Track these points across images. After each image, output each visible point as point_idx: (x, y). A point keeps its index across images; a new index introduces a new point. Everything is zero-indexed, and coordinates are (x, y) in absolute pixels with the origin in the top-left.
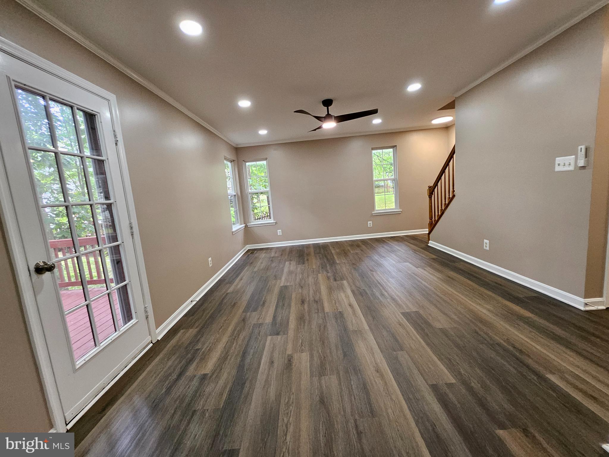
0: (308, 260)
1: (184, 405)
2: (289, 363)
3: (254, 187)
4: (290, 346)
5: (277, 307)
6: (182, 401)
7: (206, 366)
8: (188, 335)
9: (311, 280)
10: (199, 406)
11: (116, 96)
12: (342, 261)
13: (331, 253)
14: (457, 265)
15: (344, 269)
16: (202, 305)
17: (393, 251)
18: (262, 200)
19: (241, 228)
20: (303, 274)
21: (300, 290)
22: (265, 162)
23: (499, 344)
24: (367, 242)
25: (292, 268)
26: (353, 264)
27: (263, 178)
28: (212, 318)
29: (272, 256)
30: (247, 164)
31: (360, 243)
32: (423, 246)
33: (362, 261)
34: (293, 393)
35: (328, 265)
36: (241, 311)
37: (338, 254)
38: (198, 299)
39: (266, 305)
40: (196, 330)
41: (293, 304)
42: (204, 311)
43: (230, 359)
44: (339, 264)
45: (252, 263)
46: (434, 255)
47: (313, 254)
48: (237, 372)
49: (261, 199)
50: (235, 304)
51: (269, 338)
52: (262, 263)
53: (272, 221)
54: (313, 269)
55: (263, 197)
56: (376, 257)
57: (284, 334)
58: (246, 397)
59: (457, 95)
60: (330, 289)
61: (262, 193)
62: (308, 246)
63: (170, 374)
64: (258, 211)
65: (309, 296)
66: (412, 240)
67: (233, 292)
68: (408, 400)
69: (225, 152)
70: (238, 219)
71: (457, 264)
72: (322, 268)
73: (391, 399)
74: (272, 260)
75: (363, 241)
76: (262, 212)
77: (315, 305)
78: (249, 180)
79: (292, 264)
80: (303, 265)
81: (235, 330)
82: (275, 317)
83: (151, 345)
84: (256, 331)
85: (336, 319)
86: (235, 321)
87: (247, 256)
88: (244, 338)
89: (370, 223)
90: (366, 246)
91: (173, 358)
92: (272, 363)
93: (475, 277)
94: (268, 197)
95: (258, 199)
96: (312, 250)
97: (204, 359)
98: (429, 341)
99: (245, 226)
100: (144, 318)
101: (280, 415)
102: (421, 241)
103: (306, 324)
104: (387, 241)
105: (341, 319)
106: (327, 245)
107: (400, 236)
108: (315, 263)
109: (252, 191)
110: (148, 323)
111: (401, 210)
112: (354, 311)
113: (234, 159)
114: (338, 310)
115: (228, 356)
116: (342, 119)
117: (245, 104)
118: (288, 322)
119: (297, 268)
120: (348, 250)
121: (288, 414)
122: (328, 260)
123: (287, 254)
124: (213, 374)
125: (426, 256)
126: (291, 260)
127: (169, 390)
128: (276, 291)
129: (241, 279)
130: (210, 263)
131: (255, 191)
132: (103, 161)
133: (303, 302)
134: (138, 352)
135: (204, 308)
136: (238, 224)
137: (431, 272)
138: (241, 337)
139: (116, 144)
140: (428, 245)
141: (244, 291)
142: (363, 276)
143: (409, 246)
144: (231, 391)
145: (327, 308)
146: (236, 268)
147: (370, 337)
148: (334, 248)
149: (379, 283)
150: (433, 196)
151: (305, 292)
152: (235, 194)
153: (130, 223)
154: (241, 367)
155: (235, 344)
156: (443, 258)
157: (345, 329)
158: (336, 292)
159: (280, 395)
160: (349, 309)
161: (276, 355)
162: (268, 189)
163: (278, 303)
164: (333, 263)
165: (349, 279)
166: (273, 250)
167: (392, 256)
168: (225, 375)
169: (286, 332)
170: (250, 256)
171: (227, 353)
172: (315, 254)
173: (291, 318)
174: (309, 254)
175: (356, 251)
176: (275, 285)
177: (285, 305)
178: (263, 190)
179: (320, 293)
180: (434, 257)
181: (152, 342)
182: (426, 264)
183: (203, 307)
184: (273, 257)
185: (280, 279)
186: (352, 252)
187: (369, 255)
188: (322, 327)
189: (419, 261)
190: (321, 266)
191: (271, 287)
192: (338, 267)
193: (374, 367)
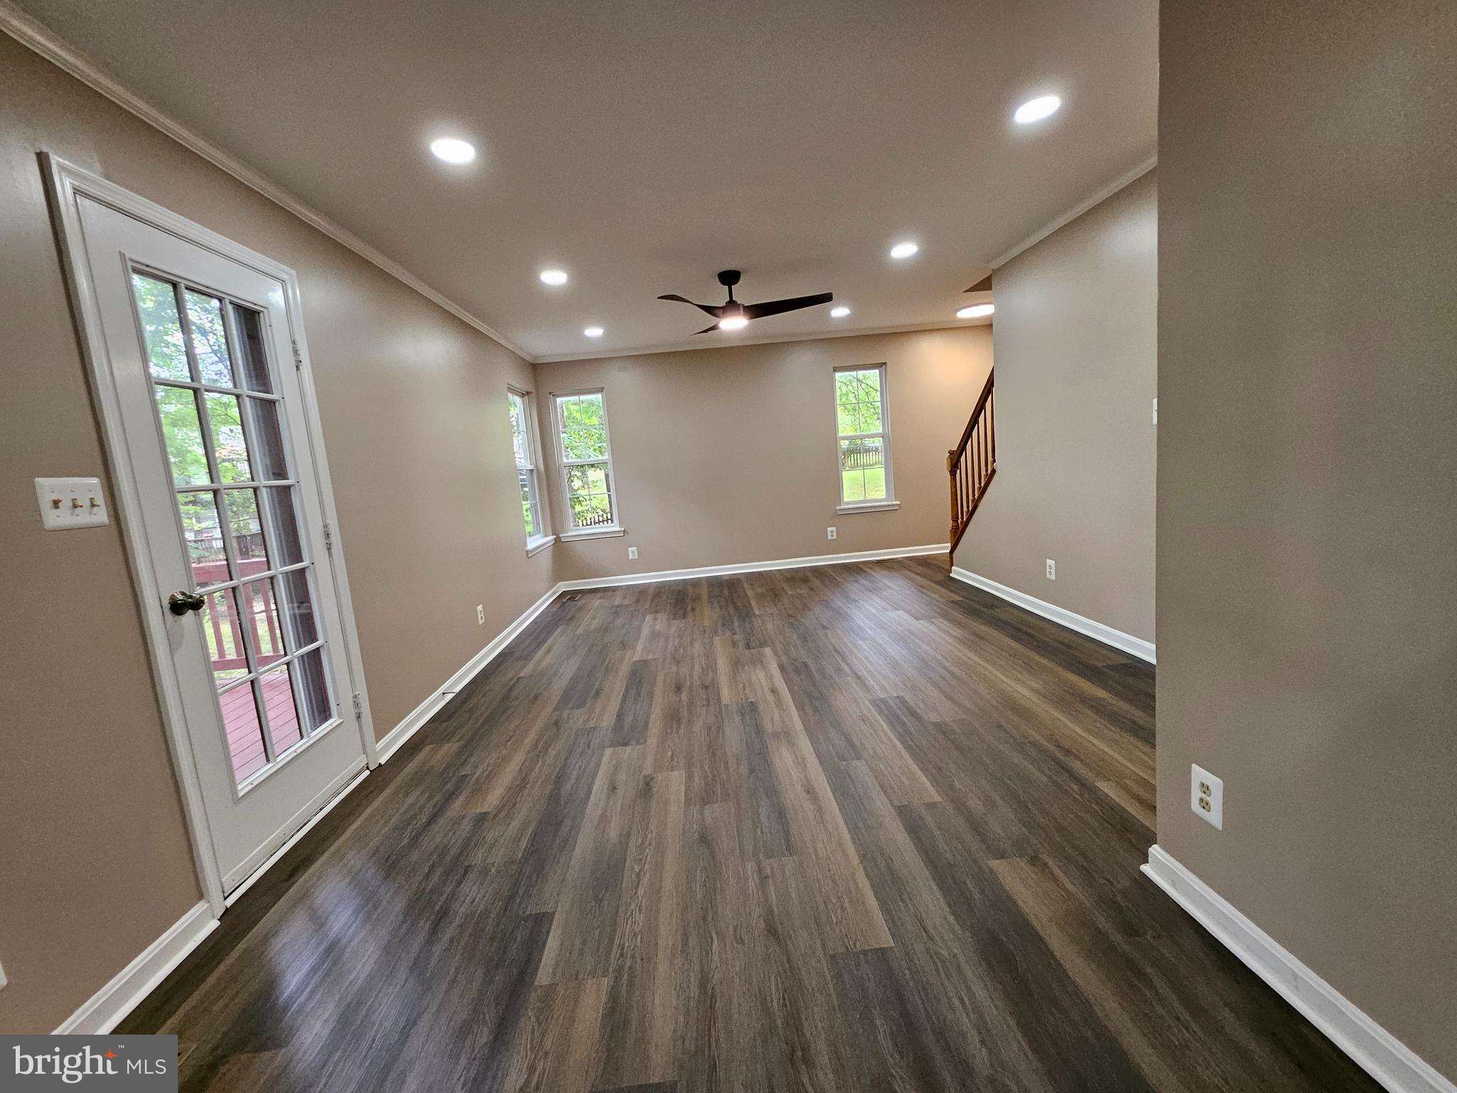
0: (693, 610)
1: (448, 859)
2: (647, 789)
3: (575, 451)
4: (649, 762)
5: (624, 701)
6: (443, 854)
7: (484, 801)
8: (441, 752)
9: (698, 648)
10: (477, 858)
11: (297, 273)
12: (768, 610)
13: (746, 595)
14: (998, 613)
15: (770, 626)
16: (465, 701)
17: (875, 590)
18: (593, 482)
19: (547, 543)
20: (682, 638)
21: (674, 668)
22: (597, 398)
23: (1033, 743)
24: (825, 572)
25: (658, 627)
26: (790, 616)
27: (596, 431)
28: (491, 722)
29: (617, 603)
30: (559, 400)
31: (810, 575)
32: (940, 577)
33: (809, 610)
34: (652, 832)
35: (735, 620)
36: (549, 708)
37: (760, 597)
38: (457, 689)
39: (602, 696)
40: (458, 745)
41: (658, 690)
42: (471, 711)
43: (532, 787)
44: (760, 616)
45: (571, 619)
46: (959, 594)
47: (705, 597)
48: (548, 805)
49: (590, 479)
50: (536, 697)
51: (608, 751)
52: (594, 618)
53: (615, 527)
54: (704, 627)
55: (596, 475)
56: (839, 602)
57: (638, 743)
58: (565, 841)
59: (995, 265)
60: (736, 664)
61: (593, 466)
62: (696, 583)
63: (414, 817)
64: (585, 508)
65: (691, 677)
66: (920, 568)
67: (531, 676)
68: (854, 830)
69: (509, 375)
70: (538, 524)
71: (999, 611)
72: (723, 625)
73: (826, 830)
74: (616, 611)
75: (818, 572)
76: (594, 509)
77: (703, 694)
78: (562, 435)
79: (660, 620)
80: (683, 621)
81: (537, 742)
82: (620, 716)
83: (367, 772)
84: (582, 741)
85: (743, 715)
86: (539, 724)
87: (559, 605)
88: (559, 753)
89: (832, 532)
90: (822, 581)
91: (417, 792)
92: (613, 788)
93: (1027, 634)
94: (607, 476)
95: (584, 480)
96: (704, 591)
97: (480, 789)
98: (910, 743)
99: (555, 539)
100: (354, 717)
101: (628, 861)
102: (939, 569)
103: (683, 726)
104: (867, 570)
105: (752, 716)
106: (739, 580)
107: (896, 559)
108: (709, 615)
109: (570, 460)
110: (361, 728)
111: (898, 503)
112: (779, 702)
113: (529, 390)
114: (747, 700)
115: (527, 783)
116: (759, 311)
117: (554, 277)
118: (646, 725)
119: (669, 627)
120: (783, 589)
121: (641, 860)
122: (736, 608)
123: (650, 598)
124: (499, 811)
125: (942, 597)
126: (657, 612)
127: (414, 841)
128: (624, 669)
129: (549, 651)
130: (479, 616)
131: (575, 460)
132: (274, 403)
133: (679, 688)
134: (343, 783)
135: (471, 705)
136: (539, 536)
137: (943, 627)
138: (552, 752)
139: (298, 368)
140: (951, 575)
141: (555, 674)
142: (805, 637)
143: (910, 579)
144: (535, 833)
145: (726, 695)
146: (535, 630)
147: (804, 743)
148: (751, 585)
149: (836, 651)
150: (958, 471)
151: (684, 670)
152: (530, 467)
153: (326, 526)
154: (554, 798)
155: (540, 764)
156: (973, 601)
157: (759, 729)
158: (746, 668)
159: (628, 835)
160: (771, 698)
161: (622, 777)
162: (606, 457)
163: (627, 691)
164: (745, 614)
165: (779, 646)
166: (620, 593)
167: (872, 599)
168: (524, 812)
169: (641, 740)
170: (567, 605)
171: (523, 780)
172: (710, 597)
173: (653, 716)
174: (696, 599)
175: (799, 591)
176: (621, 661)
177: (642, 694)
178: (596, 458)
179: (715, 671)
180: (957, 598)
181: (368, 768)
182: (939, 614)
183: (469, 705)
184: (618, 606)
185: (634, 648)
186: (790, 593)
187: (825, 599)
188: (714, 729)
189: (923, 606)
190: (720, 622)
191: (613, 664)
192: (757, 623)
193: (803, 785)
